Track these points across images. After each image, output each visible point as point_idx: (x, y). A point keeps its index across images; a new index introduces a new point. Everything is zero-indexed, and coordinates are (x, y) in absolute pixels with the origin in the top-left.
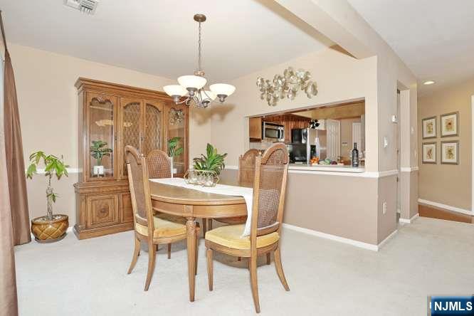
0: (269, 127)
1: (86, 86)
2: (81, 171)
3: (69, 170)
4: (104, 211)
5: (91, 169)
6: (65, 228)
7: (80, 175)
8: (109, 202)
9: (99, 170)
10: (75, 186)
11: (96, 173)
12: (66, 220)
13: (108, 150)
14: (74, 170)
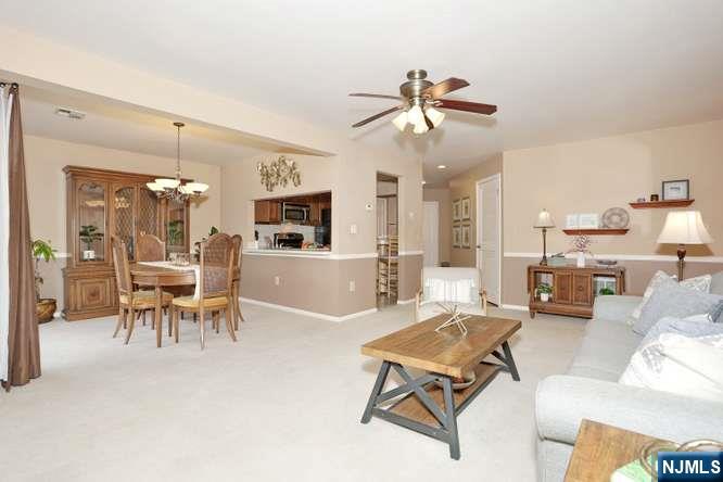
0: (290, 208)
1: (75, 174)
2: (70, 255)
3: (56, 255)
4: (94, 294)
5: (81, 254)
6: (54, 311)
7: (69, 260)
8: (100, 286)
9: (90, 254)
10: (63, 270)
11: (86, 257)
12: (53, 303)
13: (99, 234)
14: (62, 255)
